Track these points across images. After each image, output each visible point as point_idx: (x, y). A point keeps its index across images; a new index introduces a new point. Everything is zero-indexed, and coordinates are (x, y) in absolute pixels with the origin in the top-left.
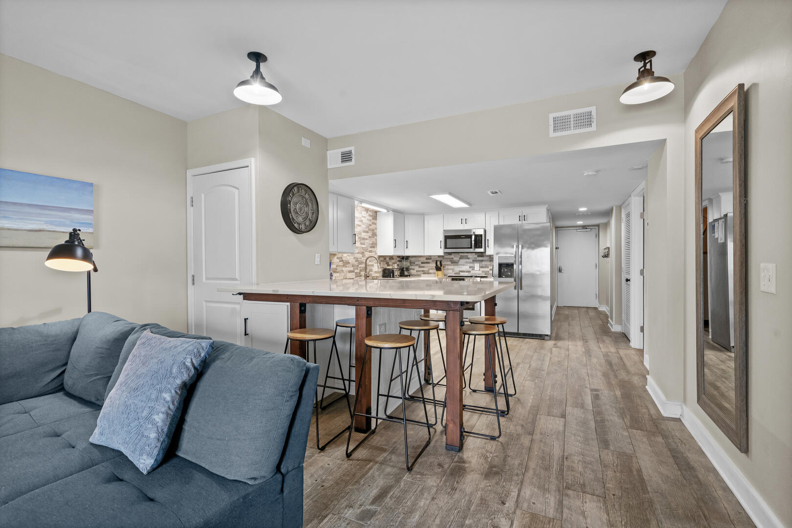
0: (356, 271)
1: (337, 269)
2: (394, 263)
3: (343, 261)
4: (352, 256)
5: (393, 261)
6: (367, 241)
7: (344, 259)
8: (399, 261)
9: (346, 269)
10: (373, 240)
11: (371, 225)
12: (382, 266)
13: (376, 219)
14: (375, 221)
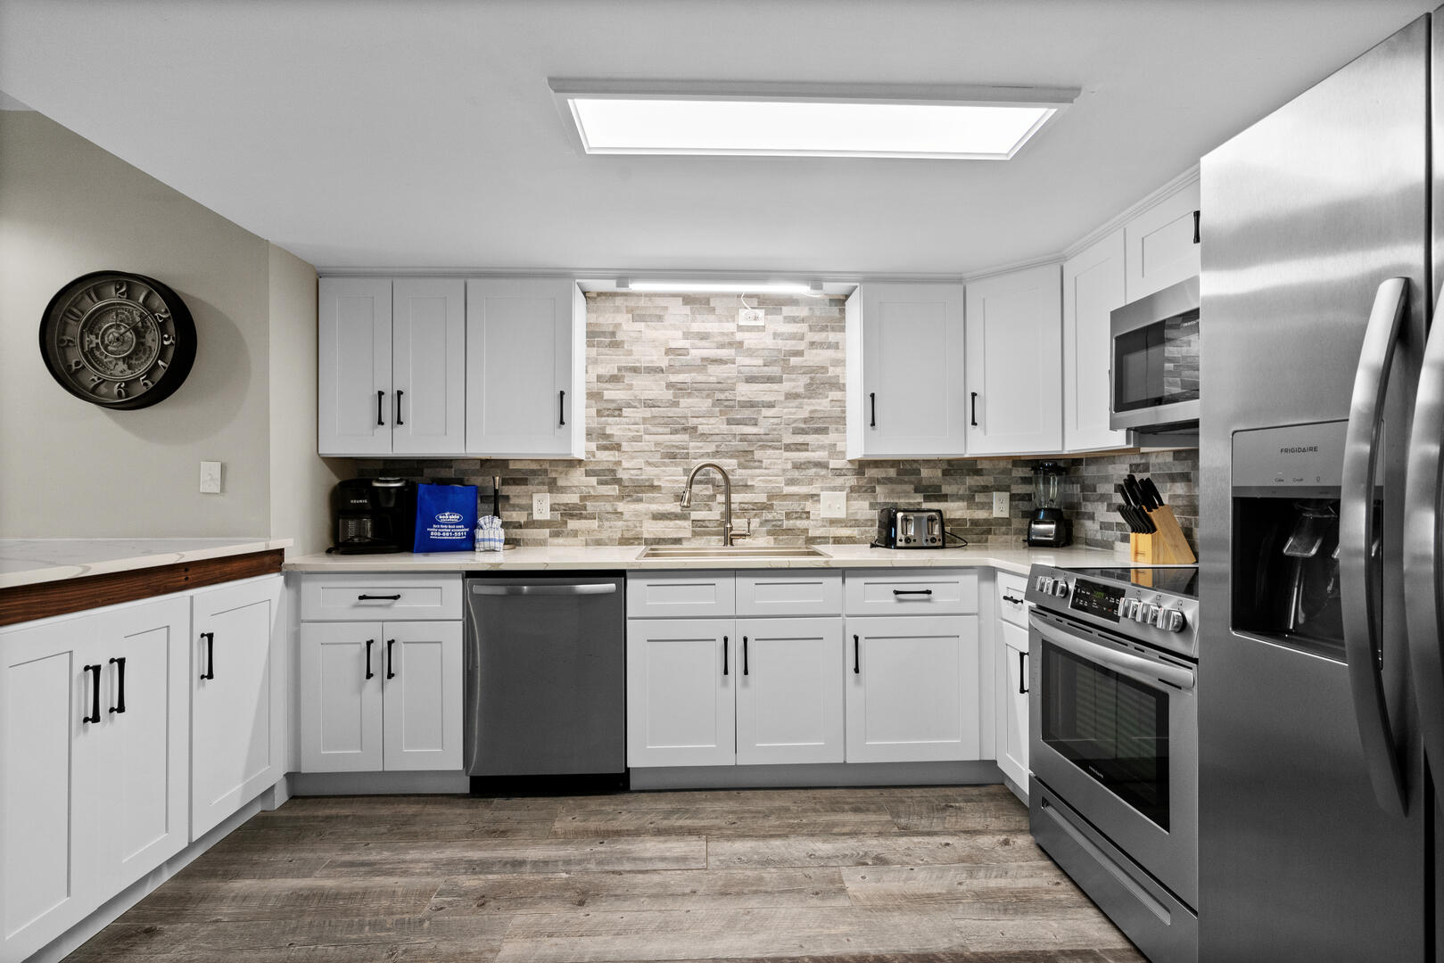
0: (695, 515)
1: (585, 508)
2: (986, 489)
3: (618, 481)
4: (676, 465)
5: (971, 481)
6: (766, 412)
7: (621, 474)
8: (1026, 481)
9: (640, 507)
10: (822, 404)
11: (799, 353)
12: (881, 499)
13: (842, 329)
14: (832, 337)
